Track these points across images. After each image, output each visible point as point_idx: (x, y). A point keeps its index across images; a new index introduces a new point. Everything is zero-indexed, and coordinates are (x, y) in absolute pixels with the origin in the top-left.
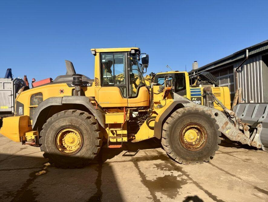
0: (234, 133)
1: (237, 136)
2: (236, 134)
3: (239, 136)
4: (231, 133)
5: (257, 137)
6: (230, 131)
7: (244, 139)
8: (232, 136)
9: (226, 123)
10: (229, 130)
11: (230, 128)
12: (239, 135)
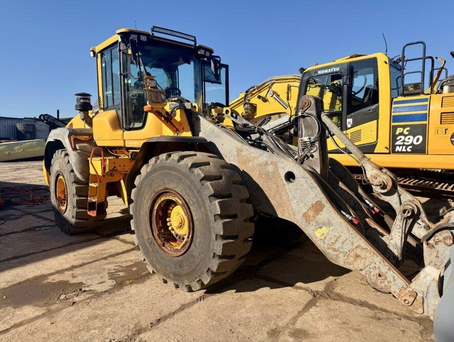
0: (340, 240)
1: (352, 254)
2: (347, 247)
3: (357, 256)
4: (333, 241)
5: (429, 279)
6: (328, 234)
7: (377, 271)
8: (335, 250)
9: (318, 207)
10: (324, 228)
11: (328, 224)
12: (358, 252)
